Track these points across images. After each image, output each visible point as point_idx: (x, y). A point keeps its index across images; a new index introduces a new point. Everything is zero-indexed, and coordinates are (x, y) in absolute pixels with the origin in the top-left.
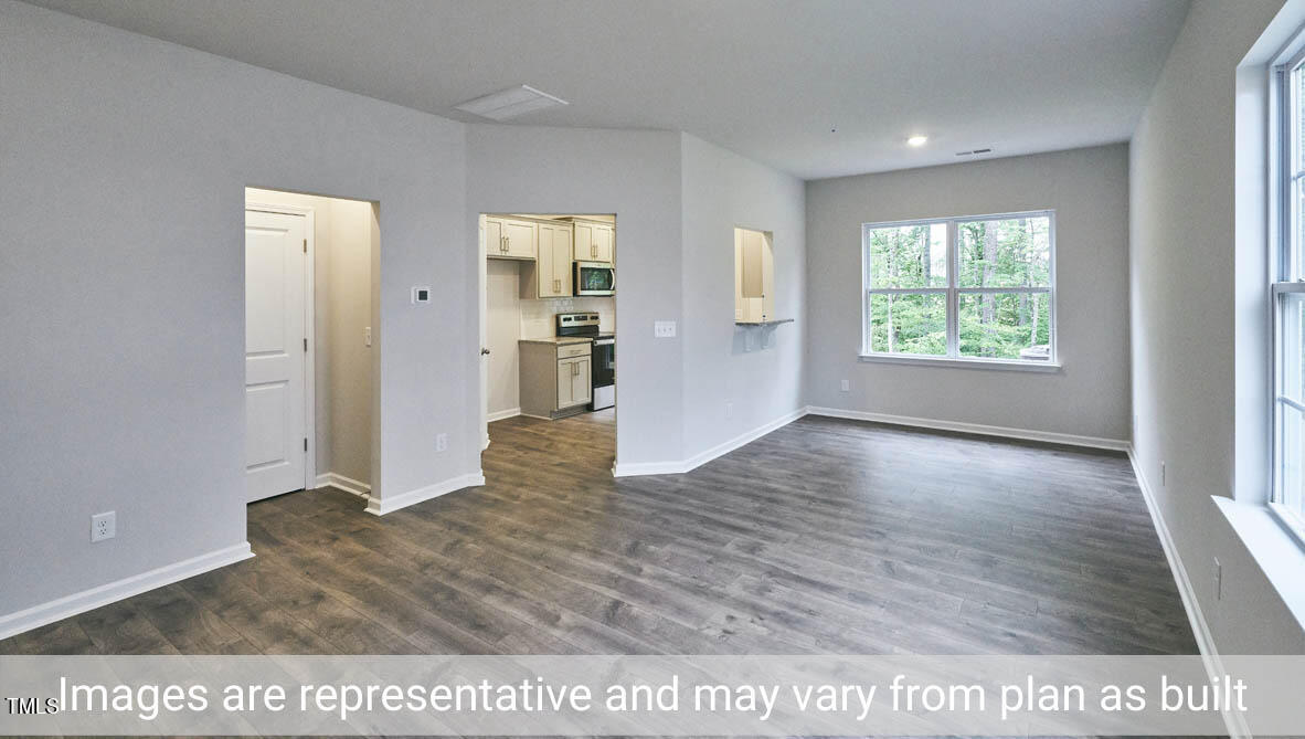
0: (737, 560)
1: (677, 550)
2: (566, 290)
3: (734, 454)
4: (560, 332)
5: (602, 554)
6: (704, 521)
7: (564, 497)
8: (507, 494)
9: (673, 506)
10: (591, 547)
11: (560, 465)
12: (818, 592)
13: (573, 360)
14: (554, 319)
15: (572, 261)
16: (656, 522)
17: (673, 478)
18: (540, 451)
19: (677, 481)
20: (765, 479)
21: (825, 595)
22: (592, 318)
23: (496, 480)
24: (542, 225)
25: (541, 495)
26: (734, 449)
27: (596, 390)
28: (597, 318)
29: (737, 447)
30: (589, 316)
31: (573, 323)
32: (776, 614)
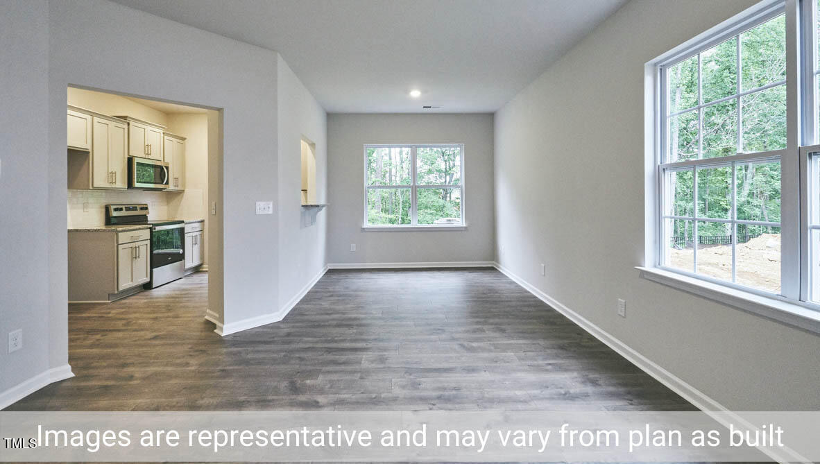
0: (377, 371)
1: (330, 377)
2: (121, 183)
3: (306, 300)
4: (109, 220)
5: (270, 401)
6: (329, 350)
7: (187, 364)
8: (113, 377)
9: (293, 346)
10: (254, 399)
11: (155, 338)
12: (445, 375)
13: (133, 245)
14: (104, 210)
15: (127, 156)
16: (293, 362)
17: (274, 326)
18: (119, 331)
19: (279, 328)
20: (344, 314)
21: (451, 375)
22: (142, 209)
23: (87, 367)
24: (96, 119)
25: (160, 369)
26: (301, 298)
27: (155, 270)
28: (147, 208)
29: (303, 296)
30: (138, 207)
31: (124, 213)
32: (439, 398)
